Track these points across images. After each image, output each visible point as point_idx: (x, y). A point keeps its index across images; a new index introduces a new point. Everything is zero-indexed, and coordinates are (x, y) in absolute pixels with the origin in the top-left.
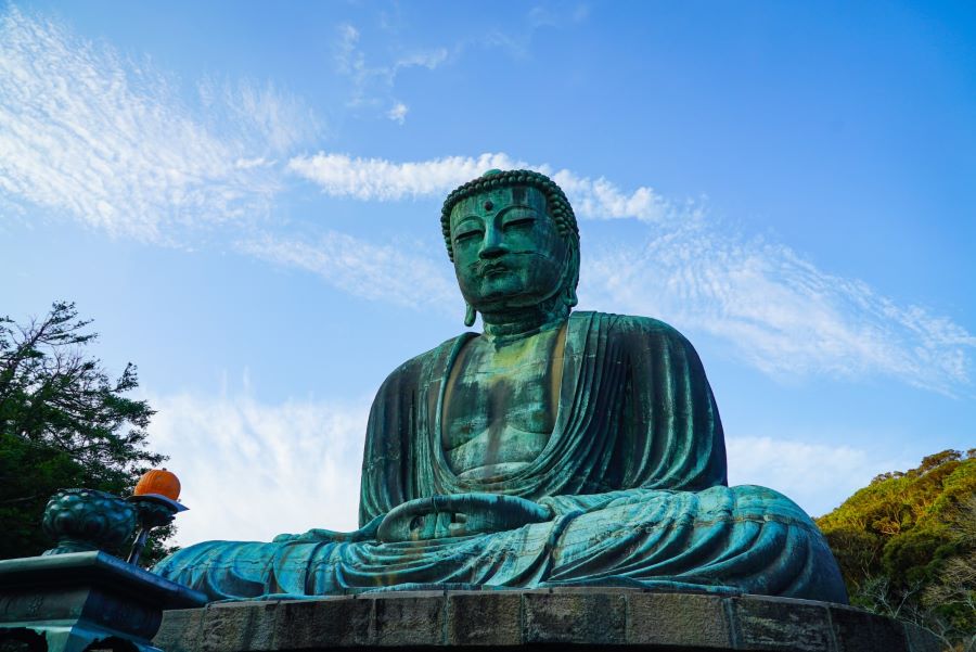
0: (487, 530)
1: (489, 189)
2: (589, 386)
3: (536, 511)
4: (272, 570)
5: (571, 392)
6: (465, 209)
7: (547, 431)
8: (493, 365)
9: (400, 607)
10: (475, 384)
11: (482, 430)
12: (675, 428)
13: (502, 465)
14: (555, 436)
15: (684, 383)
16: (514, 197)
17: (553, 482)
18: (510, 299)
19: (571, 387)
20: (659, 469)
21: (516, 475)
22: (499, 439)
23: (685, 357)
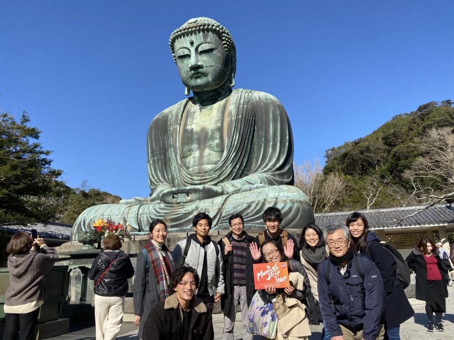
0: (200, 199)
1: (191, 33)
2: (238, 131)
3: (217, 190)
4: (124, 218)
5: (231, 134)
6: (181, 43)
7: (222, 151)
8: (199, 119)
9: (175, 240)
10: (192, 130)
11: (196, 150)
12: (272, 147)
13: (205, 166)
14: (225, 154)
15: (277, 127)
16: (203, 38)
17: (224, 172)
18: (204, 88)
19: (231, 131)
20: (265, 164)
21: (210, 171)
22: (203, 155)
23: (279, 115)
